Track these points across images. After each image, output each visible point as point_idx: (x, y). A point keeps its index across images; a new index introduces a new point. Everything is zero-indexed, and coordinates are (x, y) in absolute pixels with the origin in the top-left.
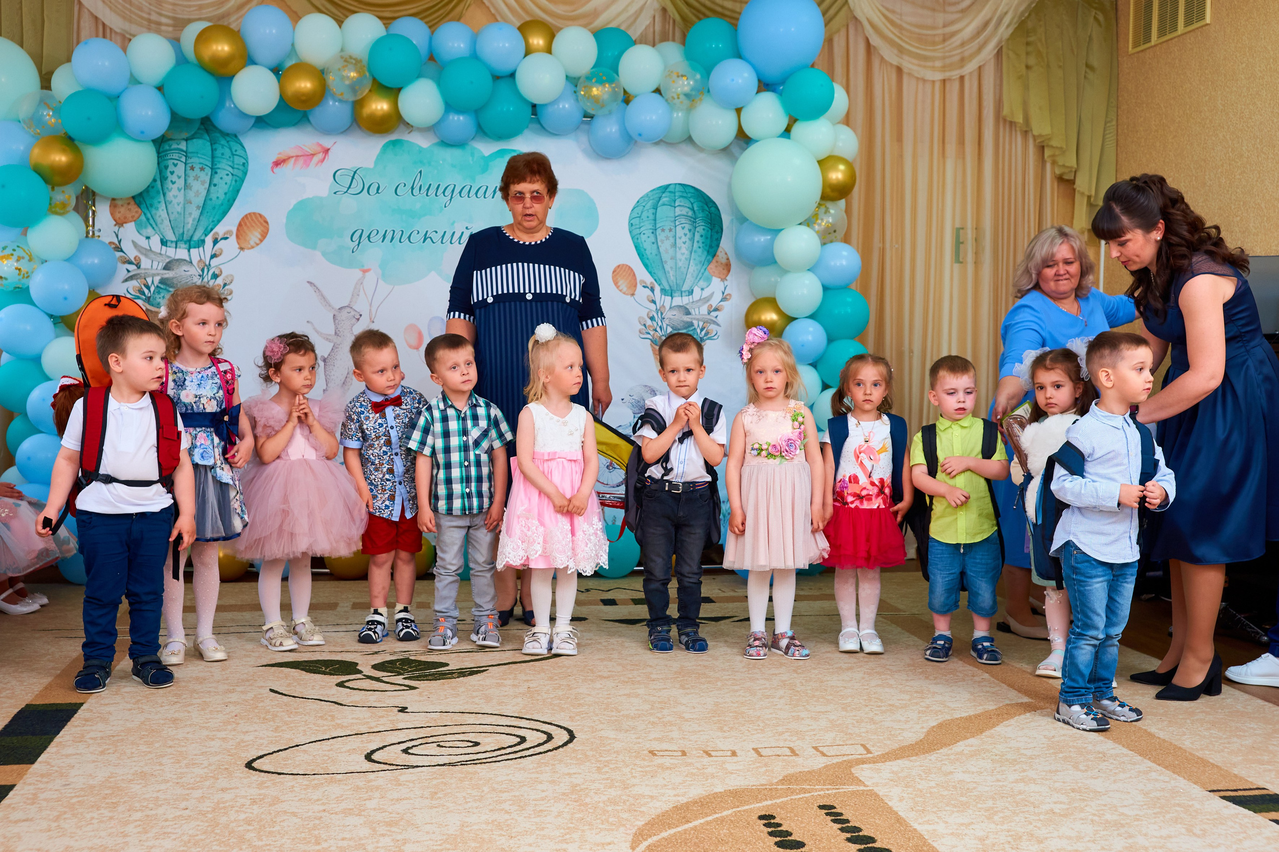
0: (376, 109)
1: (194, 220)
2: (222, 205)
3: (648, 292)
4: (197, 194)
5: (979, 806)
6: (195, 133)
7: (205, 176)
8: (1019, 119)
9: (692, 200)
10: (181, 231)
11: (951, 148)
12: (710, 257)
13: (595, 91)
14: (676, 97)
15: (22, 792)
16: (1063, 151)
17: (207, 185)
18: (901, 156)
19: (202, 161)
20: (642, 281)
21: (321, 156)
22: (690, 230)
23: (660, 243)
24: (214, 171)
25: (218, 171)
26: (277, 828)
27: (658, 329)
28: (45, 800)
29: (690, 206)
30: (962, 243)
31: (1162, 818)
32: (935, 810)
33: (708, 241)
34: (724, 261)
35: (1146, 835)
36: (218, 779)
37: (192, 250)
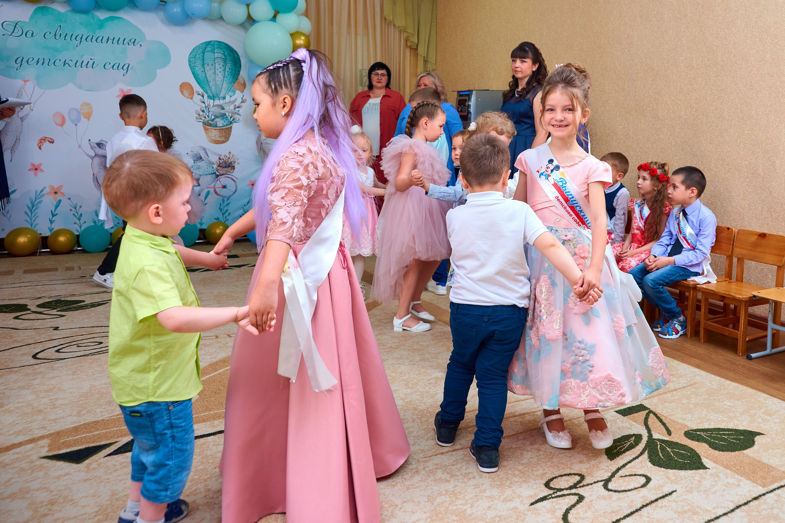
3: (200, 97)
9: (224, 50)
12: (234, 80)
20: (197, 92)
22: (223, 66)
23: (206, 72)
27: (207, 117)
29: (222, 52)
33: (233, 72)
34: (242, 82)
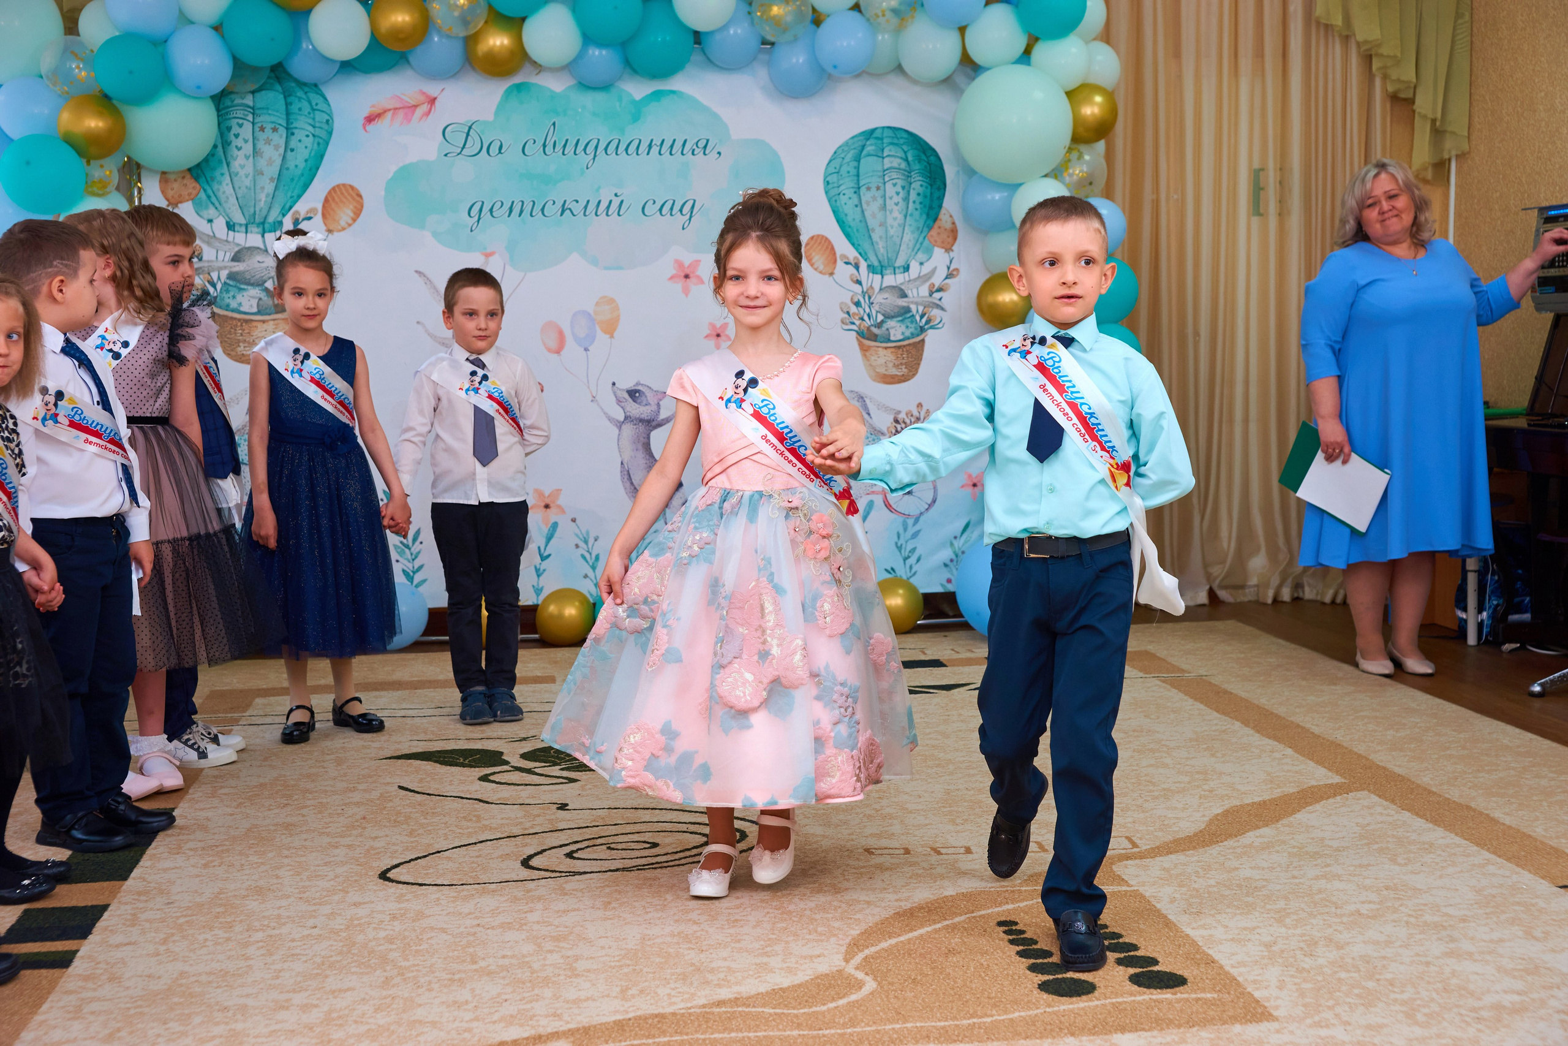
0: (494, 45)
1: (267, 196)
2: (302, 175)
3: (851, 269)
4: (270, 162)
5: (1268, 907)
6: (264, 84)
7: (279, 138)
8: (1338, 21)
9: (905, 148)
10: (252, 210)
11: (1246, 64)
12: (930, 222)
13: (775, 10)
14: (880, 14)
15: (118, 912)
16: (1397, 62)
17: (282, 150)
18: (1180, 77)
19: (273, 119)
20: (843, 256)
21: (425, 107)
22: (903, 188)
23: (864, 206)
24: (290, 132)
25: (295, 131)
26: (424, 946)
27: (866, 318)
28: (147, 921)
29: (903, 155)
30: (1263, 189)
31: (1495, 919)
32: (1212, 912)
33: (927, 202)
34: (948, 226)
35: (1472, 939)
36: (347, 892)
37: (266, 235)
